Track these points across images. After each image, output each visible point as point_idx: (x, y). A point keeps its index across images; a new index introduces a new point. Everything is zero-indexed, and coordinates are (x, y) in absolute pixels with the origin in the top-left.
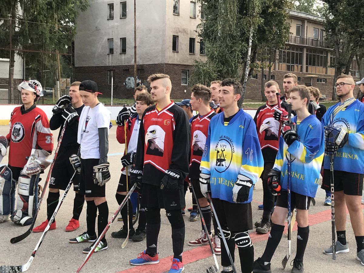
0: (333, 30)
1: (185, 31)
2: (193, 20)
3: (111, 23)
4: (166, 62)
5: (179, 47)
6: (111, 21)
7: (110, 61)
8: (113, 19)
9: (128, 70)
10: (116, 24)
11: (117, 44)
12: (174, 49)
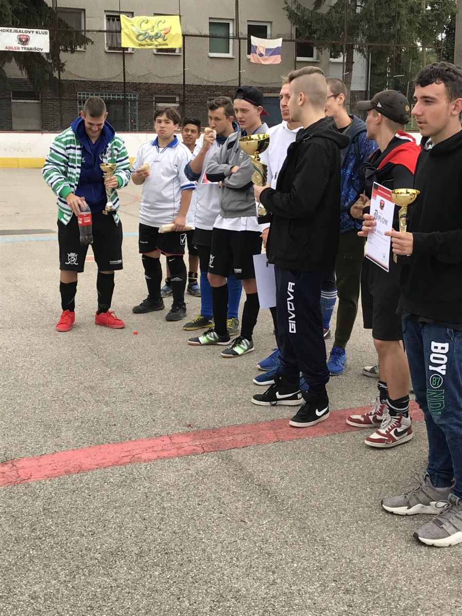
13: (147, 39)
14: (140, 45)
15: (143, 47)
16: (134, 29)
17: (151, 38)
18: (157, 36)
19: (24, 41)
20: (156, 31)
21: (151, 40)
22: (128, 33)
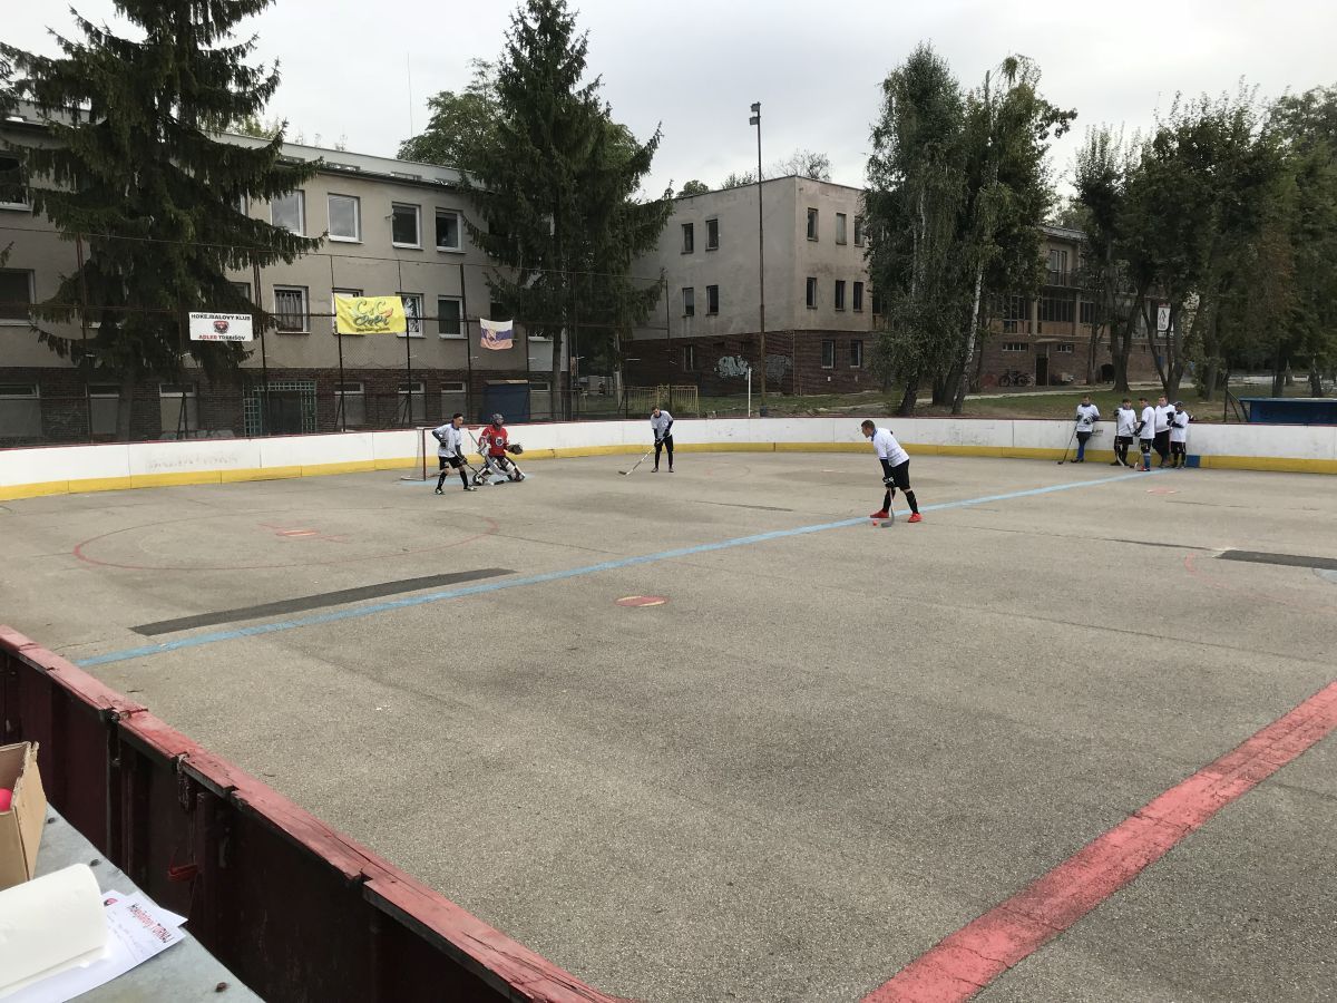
1: (827, 269)
2: (841, 248)
3: (689, 259)
4: (796, 328)
5: (818, 299)
6: (688, 257)
7: (688, 328)
8: (692, 253)
9: (723, 343)
10: (698, 261)
11: (701, 298)
12: (809, 301)
13: (366, 324)
14: (358, 330)
15: (362, 333)
16: (351, 312)
17: (370, 322)
18: (377, 320)
19: (222, 328)
20: (376, 314)
21: (371, 324)
22: (344, 317)
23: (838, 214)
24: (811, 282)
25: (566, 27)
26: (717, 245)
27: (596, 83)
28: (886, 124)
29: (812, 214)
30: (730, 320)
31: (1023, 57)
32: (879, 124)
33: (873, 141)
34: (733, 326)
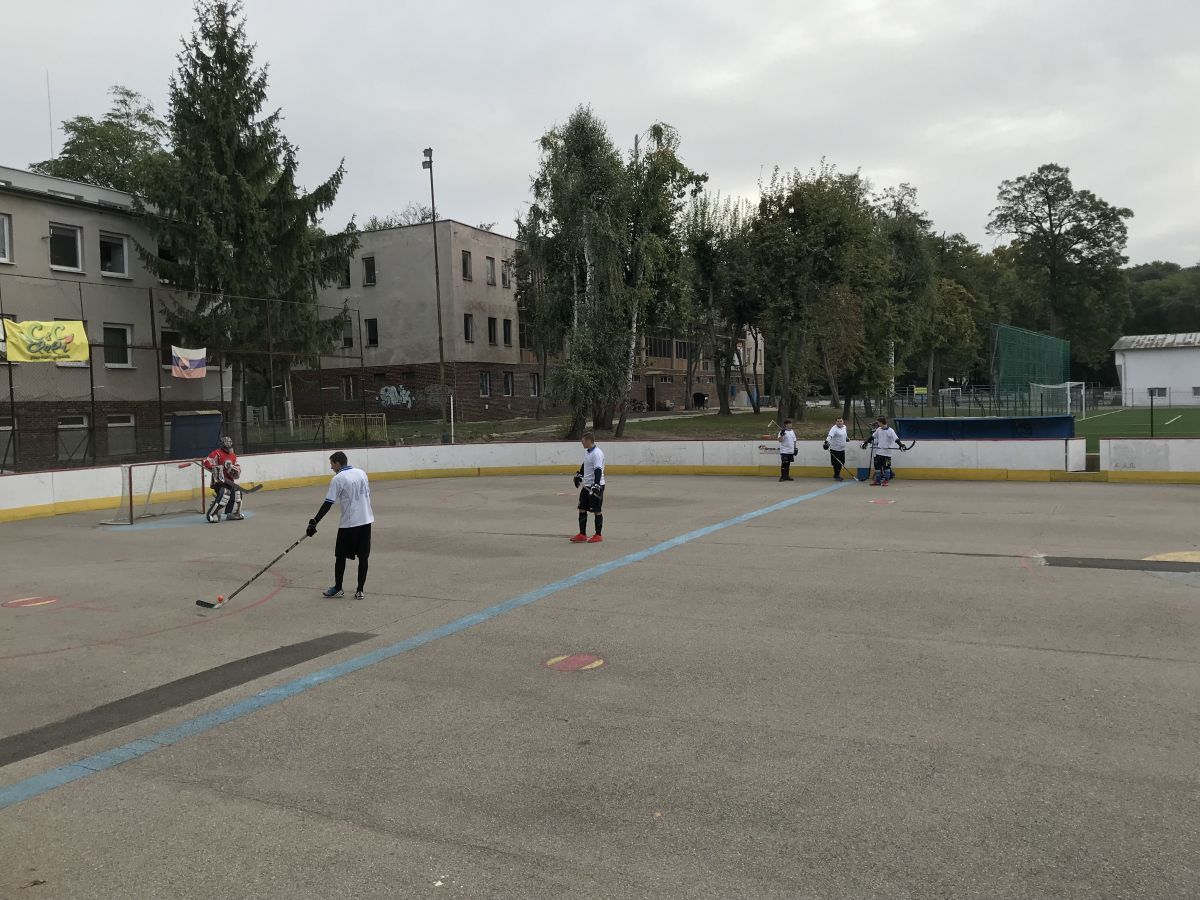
0: (705, 300)
1: (480, 307)
2: (492, 287)
3: (345, 293)
4: (457, 360)
5: (475, 334)
6: (344, 291)
7: (347, 359)
8: (349, 287)
9: (384, 374)
10: (356, 295)
11: (359, 331)
12: (467, 337)
13: (42, 351)
14: (32, 358)
15: (36, 361)
16: (24, 337)
17: (47, 349)
18: (55, 346)
20: (54, 339)
21: (48, 351)
22: (15, 342)
23: (488, 258)
24: (468, 318)
25: (245, 58)
26: (374, 281)
27: (275, 117)
28: (544, 176)
29: (466, 255)
30: (391, 351)
31: (666, 126)
32: (537, 176)
33: (533, 191)
34: (393, 357)
